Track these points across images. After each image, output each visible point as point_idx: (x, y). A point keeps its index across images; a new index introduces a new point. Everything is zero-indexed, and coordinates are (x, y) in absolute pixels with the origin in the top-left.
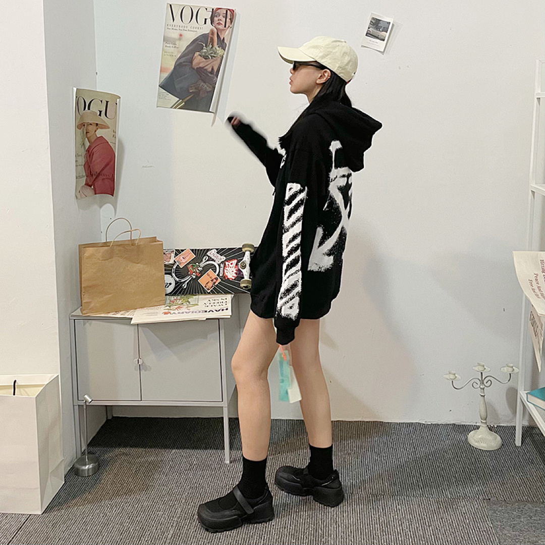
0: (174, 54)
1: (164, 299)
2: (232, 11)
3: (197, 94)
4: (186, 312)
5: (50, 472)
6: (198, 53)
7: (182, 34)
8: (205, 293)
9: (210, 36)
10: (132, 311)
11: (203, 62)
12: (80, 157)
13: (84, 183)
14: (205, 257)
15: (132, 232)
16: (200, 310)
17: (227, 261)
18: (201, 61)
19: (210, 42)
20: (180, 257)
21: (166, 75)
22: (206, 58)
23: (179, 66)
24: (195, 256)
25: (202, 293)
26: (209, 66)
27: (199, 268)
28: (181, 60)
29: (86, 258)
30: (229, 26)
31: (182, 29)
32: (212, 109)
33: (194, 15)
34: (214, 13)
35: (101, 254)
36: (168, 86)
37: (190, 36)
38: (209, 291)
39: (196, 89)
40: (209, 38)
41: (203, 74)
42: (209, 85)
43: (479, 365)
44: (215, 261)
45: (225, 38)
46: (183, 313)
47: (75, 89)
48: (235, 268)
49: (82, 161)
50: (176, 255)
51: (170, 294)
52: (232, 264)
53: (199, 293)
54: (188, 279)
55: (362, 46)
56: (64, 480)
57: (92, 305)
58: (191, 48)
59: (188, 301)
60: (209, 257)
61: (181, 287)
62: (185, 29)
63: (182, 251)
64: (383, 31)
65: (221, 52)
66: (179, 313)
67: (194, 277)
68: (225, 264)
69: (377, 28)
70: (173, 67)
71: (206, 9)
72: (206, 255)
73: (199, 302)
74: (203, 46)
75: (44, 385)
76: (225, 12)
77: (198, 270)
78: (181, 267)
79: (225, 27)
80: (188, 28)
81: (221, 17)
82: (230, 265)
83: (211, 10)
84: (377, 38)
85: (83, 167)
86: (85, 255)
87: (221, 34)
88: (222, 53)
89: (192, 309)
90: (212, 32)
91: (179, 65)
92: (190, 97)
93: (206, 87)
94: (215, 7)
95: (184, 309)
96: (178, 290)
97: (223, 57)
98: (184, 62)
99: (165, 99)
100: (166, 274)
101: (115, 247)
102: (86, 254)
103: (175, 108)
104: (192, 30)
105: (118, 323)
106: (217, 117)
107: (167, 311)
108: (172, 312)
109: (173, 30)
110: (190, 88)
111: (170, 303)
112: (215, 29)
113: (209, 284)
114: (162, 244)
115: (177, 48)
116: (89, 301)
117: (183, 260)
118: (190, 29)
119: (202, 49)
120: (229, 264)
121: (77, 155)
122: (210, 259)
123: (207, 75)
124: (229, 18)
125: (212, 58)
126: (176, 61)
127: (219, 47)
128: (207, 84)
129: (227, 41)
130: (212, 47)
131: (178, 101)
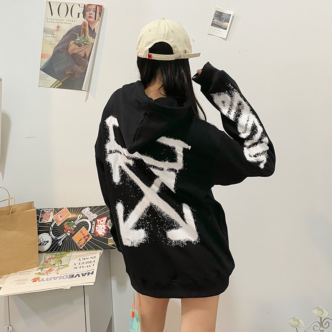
0: (53, 43)
1: (37, 261)
2: (101, 7)
3: (72, 75)
6: (73, 41)
7: (59, 26)
8: (77, 249)
9: (83, 27)
11: (77, 49)
14: (80, 215)
16: (68, 274)
17: (98, 219)
19: (83, 32)
21: (46, 60)
22: (79, 45)
23: (57, 52)
25: (75, 250)
26: (82, 51)
28: (58, 48)
30: (98, 19)
31: (59, 22)
32: (85, 88)
33: (69, 10)
34: (86, 8)
37: (66, 28)
39: (71, 71)
40: (82, 29)
41: (77, 58)
44: (87, 219)
48: (105, 225)
51: (47, 251)
52: (102, 221)
54: (63, 236)
58: (67, 37)
59: (60, 261)
60: (83, 215)
61: (57, 244)
62: (62, 21)
65: (92, 40)
67: (69, 234)
70: (52, 53)
71: (79, 5)
72: (80, 212)
73: (70, 262)
77: (73, 227)
79: (95, 20)
81: (92, 12)
82: (101, 223)
87: (92, 26)
89: (61, 272)
90: (84, 24)
92: (67, 78)
93: (80, 69)
94: (86, 3)
96: (54, 247)
98: (61, 49)
99: (46, 80)
104: (68, 22)
106: (89, 95)
107: (37, 276)
108: (41, 277)
109: (52, 23)
111: (43, 265)
112: (87, 22)
115: (56, 37)
118: (66, 22)
119: (76, 38)
120: (100, 221)
122: (84, 217)
123: (81, 59)
124: (99, 12)
125: (84, 46)
126: (54, 48)
127: (90, 36)
128: (81, 67)
129: (97, 31)
130: (85, 36)
131: (57, 81)
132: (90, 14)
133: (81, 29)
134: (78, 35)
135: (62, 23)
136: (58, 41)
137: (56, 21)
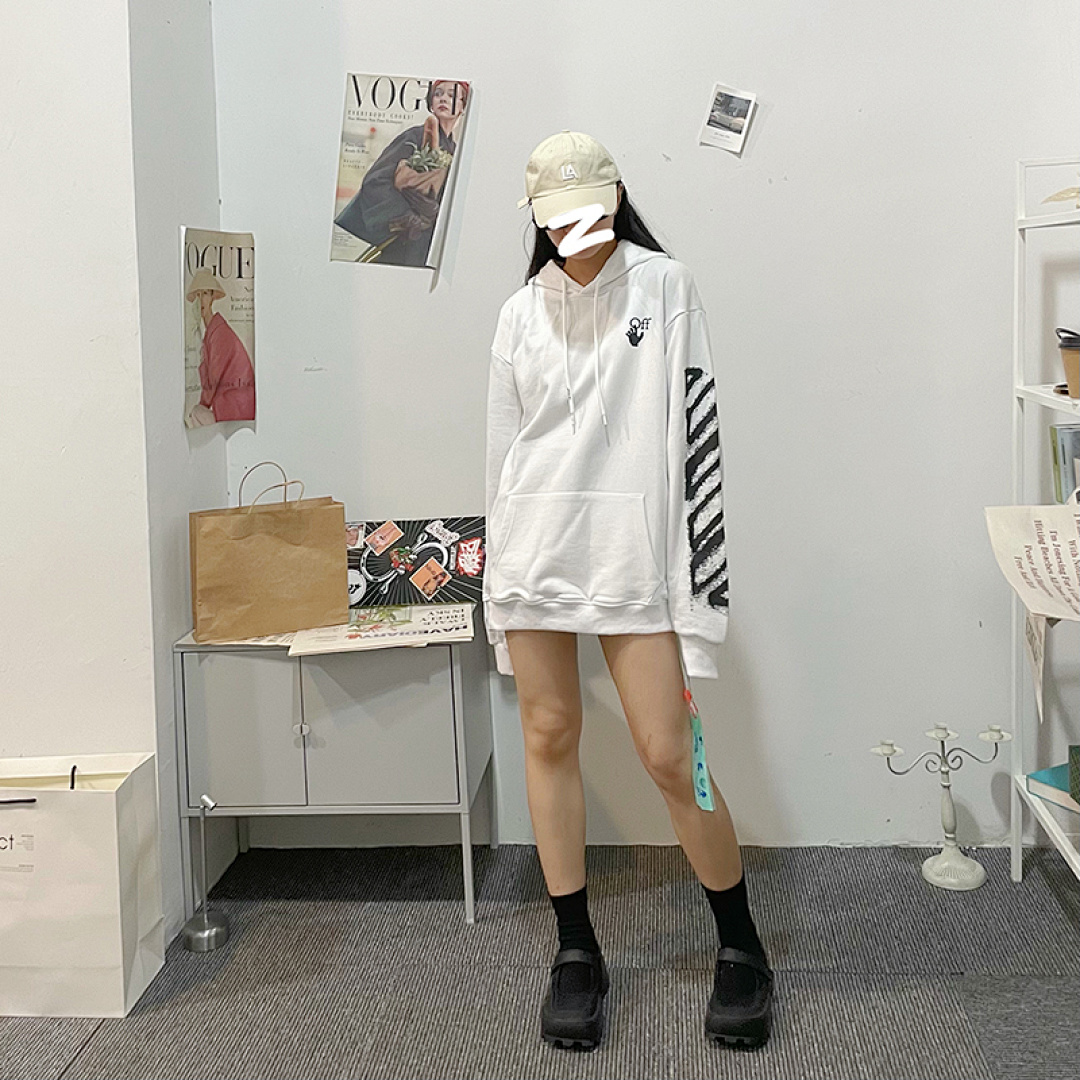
0: (361, 165)
1: (346, 612)
2: (465, 86)
3: (403, 235)
4: (390, 635)
5: (139, 939)
6: (405, 161)
7: (375, 128)
8: (423, 602)
9: (427, 129)
10: (287, 635)
11: (414, 177)
12: (192, 353)
13: (199, 400)
14: (421, 536)
15: (288, 487)
16: (415, 630)
17: (463, 542)
18: (412, 175)
19: (427, 141)
20: (376, 536)
21: (346, 202)
22: (419, 169)
23: (369, 184)
24: (403, 534)
25: (416, 602)
26: (425, 184)
27: (412, 556)
28: (373, 176)
29: (205, 537)
30: (460, 112)
31: (375, 118)
32: (431, 262)
33: (397, 93)
34: (433, 90)
35: (231, 527)
36: (351, 221)
37: (390, 132)
38: (429, 599)
39: (401, 225)
40: (425, 134)
41: (414, 198)
42: (426, 219)
43: (938, 728)
44: (439, 542)
45: (454, 134)
46: (383, 635)
47: (183, 229)
48: (478, 553)
49: (197, 359)
50: (368, 532)
51: (357, 606)
52: (471, 546)
53: (410, 602)
54: (391, 576)
55: (702, 144)
56: (164, 957)
57: (214, 625)
58: (390, 153)
59: (392, 615)
60: (429, 534)
61: (377, 592)
62: (381, 118)
63: (380, 524)
64: (738, 116)
65: (446, 159)
66: (376, 636)
67: (403, 572)
68: (459, 547)
69: (728, 110)
70: (360, 187)
71: (419, 82)
72: (423, 530)
73: (413, 615)
74: (414, 149)
75: (127, 774)
76: (453, 88)
77: (409, 559)
78: (378, 555)
79: (453, 113)
80: (388, 117)
81: (445, 97)
82: (469, 549)
83: (428, 84)
84: (729, 128)
85: (197, 370)
86: (203, 529)
87: (446, 127)
88: (449, 160)
89: (400, 629)
90: (430, 123)
91: (370, 182)
92: (392, 240)
93: (420, 222)
94: (434, 79)
95: (385, 630)
96: (373, 597)
97: (449, 166)
98: (380, 178)
99: (346, 245)
100: (350, 567)
101: (257, 516)
102: (205, 529)
103: (364, 261)
104: (394, 120)
105: (262, 657)
106: (440, 275)
107: (354, 633)
108: (363, 634)
109: (359, 122)
110: (391, 225)
111: (358, 621)
112: (436, 118)
113: (429, 585)
114: (343, 508)
115: (367, 153)
116: (209, 615)
117: (381, 543)
118: (390, 119)
119: (412, 154)
120: (467, 546)
121: (188, 350)
122: (431, 538)
123: (422, 200)
124: (461, 97)
125: (430, 170)
126: (364, 176)
127: (442, 150)
128: (422, 216)
129: (456, 140)
130: (430, 151)
131: (370, 248)
132: (441, 101)
133: (422, 135)
134: (416, 147)
135: (382, 121)
136: (372, 160)
137: (368, 117)
